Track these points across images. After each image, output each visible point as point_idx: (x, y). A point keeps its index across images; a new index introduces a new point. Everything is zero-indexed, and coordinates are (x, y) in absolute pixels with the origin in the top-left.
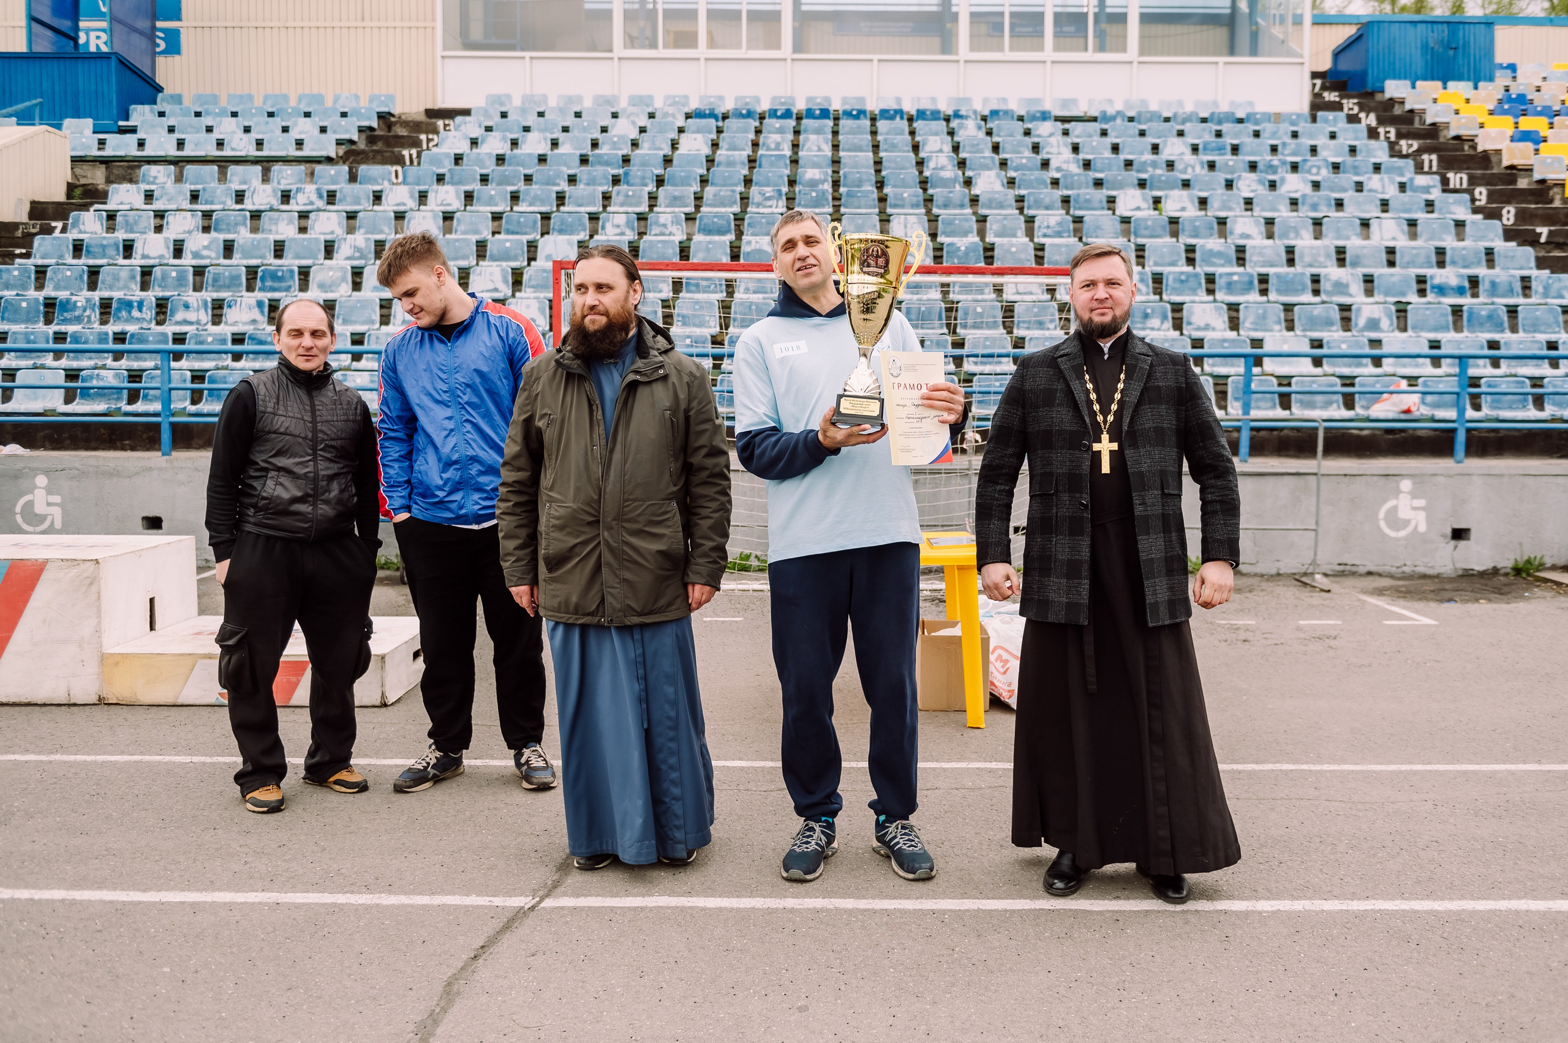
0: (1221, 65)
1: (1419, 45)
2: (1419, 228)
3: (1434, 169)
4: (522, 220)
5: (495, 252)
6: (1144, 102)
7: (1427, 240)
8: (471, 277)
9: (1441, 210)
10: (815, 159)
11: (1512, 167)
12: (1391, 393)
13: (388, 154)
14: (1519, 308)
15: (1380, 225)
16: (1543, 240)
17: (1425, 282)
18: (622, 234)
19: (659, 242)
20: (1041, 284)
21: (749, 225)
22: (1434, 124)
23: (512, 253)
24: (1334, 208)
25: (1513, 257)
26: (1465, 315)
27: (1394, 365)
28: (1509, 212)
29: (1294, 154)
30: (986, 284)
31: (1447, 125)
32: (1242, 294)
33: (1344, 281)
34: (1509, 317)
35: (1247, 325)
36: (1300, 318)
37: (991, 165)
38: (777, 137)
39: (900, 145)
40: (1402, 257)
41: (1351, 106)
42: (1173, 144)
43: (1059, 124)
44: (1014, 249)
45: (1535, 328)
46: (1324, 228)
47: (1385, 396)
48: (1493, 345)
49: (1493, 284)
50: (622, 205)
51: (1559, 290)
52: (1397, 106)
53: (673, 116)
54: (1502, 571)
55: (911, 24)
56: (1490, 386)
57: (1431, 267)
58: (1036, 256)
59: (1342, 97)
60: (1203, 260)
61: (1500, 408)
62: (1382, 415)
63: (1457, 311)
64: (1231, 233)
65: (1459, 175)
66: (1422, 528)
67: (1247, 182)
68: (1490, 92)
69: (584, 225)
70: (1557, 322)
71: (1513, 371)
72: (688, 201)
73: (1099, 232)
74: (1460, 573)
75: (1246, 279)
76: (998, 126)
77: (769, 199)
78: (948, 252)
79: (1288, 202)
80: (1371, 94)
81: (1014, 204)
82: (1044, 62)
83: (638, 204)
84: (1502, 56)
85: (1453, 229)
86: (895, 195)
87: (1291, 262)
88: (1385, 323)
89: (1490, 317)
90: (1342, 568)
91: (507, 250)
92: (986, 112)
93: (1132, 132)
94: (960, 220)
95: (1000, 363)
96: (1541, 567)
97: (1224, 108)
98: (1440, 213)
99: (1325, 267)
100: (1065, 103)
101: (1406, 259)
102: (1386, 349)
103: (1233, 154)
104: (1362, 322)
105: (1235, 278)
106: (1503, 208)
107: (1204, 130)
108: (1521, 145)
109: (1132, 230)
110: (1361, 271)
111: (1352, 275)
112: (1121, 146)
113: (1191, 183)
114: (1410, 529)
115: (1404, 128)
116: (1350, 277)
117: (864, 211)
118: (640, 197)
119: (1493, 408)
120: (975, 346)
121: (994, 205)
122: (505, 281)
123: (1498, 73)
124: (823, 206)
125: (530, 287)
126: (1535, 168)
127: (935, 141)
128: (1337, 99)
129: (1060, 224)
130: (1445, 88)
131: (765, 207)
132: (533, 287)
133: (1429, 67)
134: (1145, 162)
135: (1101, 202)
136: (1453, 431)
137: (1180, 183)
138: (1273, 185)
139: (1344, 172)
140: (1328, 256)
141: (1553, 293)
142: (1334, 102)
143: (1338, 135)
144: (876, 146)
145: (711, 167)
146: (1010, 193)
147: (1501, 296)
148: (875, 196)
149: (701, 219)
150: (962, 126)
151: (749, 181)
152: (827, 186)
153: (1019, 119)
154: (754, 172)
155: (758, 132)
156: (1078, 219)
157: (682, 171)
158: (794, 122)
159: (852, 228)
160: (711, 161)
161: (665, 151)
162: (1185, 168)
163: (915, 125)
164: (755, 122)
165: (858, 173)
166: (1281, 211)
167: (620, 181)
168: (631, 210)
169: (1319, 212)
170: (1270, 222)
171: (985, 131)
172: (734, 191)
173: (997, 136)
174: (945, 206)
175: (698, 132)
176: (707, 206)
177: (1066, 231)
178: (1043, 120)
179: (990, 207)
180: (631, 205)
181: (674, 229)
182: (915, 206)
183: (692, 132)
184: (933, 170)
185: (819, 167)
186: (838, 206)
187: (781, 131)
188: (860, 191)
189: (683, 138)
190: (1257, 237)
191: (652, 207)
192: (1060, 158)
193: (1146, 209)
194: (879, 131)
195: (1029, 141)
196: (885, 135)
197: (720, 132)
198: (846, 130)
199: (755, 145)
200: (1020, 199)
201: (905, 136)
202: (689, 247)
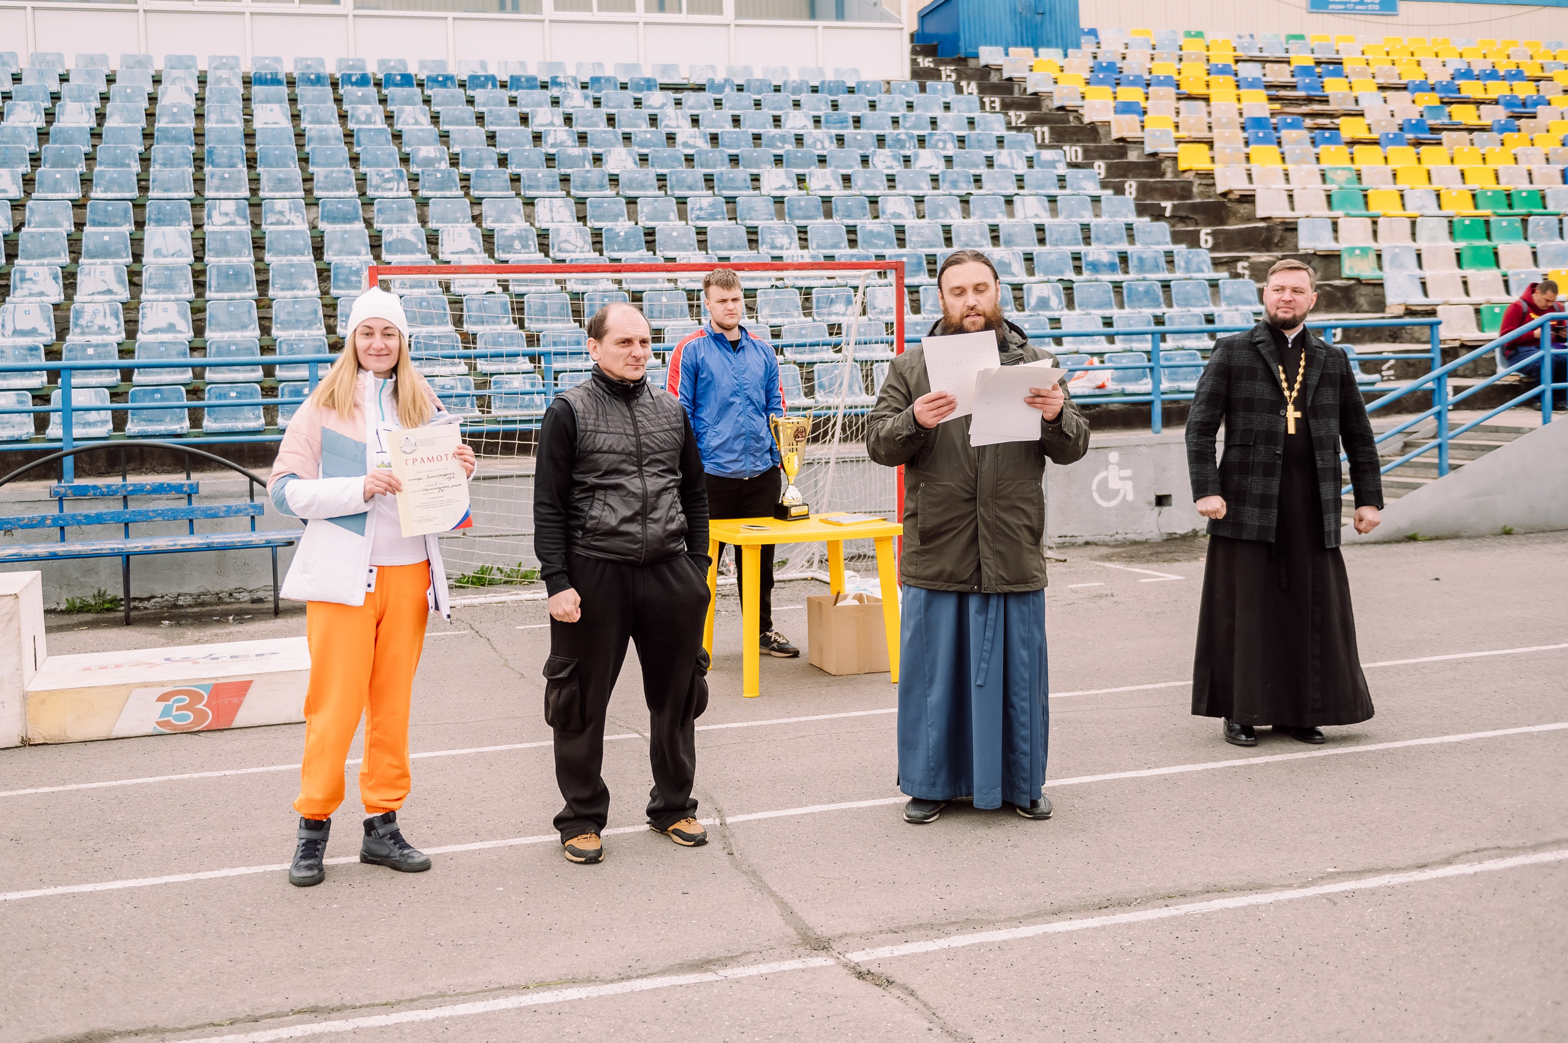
0: (820, 29)
1: (1008, 11)
2: (1059, 204)
3: (1047, 141)
4: (110, 208)
5: (91, 247)
6: (747, 69)
7: (1070, 216)
8: (79, 276)
9: (1072, 185)
10: (420, 134)
11: (1122, 139)
12: (1087, 370)
14: (1172, 283)
15: (1023, 202)
16: (1168, 214)
17: (1079, 259)
18: (232, 223)
19: (287, 232)
21: (379, 210)
22: (1035, 94)
23: (113, 248)
24: (973, 184)
25: (1150, 232)
26: (1125, 292)
27: (1072, 343)
28: (1131, 186)
29: (915, 127)
31: (1050, 95)
32: (916, 276)
33: (1007, 261)
34: (1164, 292)
35: (928, 307)
37: (614, 140)
38: (367, 108)
39: (507, 117)
40: (1051, 234)
41: (948, 73)
42: (795, 117)
43: (670, 93)
44: (675, 234)
45: (1186, 302)
46: (971, 205)
47: (1078, 373)
48: (1159, 321)
49: (1141, 260)
50: (217, 190)
51: (1198, 264)
52: (993, 73)
53: (228, 81)
56: (1166, 359)
57: (1079, 244)
58: (699, 241)
59: (938, 63)
60: (864, 242)
61: (1176, 380)
62: (1079, 392)
63: (1117, 287)
64: (884, 213)
65: (1074, 148)
66: (1130, 497)
67: (882, 158)
68: (1080, 61)
69: (185, 213)
70: (1206, 296)
71: (1181, 344)
72: (297, 184)
73: (753, 214)
74: (1165, 537)
75: (915, 260)
76: (606, 96)
77: (389, 180)
78: (607, 238)
79: (929, 178)
80: (964, 61)
81: (656, 184)
82: (637, 23)
83: (237, 188)
84: (1085, 23)
85: (1089, 205)
86: (529, 175)
87: (948, 241)
88: (1054, 302)
89: (1147, 292)
90: (1062, 540)
91: (106, 245)
92: (587, 80)
93: (747, 103)
94: (607, 202)
97: (830, 77)
98: (1072, 189)
100: (666, 69)
101: (1055, 236)
102: (1066, 328)
103: (856, 128)
104: (1033, 301)
105: (901, 259)
106: (1124, 182)
107: (820, 100)
108: (1127, 117)
109: (786, 211)
110: (1020, 250)
111: (1013, 254)
112: (742, 118)
113: (828, 158)
114: (1119, 498)
115: (1008, 98)
116: (1011, 256)
117: (500, 194)
118: (239, 180)
119: (1171, 380)
121: (634, 185)
122: (120, 281)
123: (1084, 39)
124: (450, 189)
125: (151, 287)
126: (1146, 141)
127: (545, 113)
128: (932, 65)
129: (712, 205)
130: (1037, 55)
131: (385, 190)
132: (154, 287)
133: (1019, 34)
134: (773, 137)
135: (745, 181)
136: (1150, 403)
137: (816, 159)
138: (907, 160)
139: (970, 147)
140: (982, 235)
141: (1193, 267)
142: (929, 68)
143: (952, 105)
144: (480, 118)
145: (301, 142)
146: (652, 172)
147: (1150, 271)
148: (507, 177)
149: (324, 205)
150: (567, 95)
151: (354, 160)
152: (444, 165)
153: (624, 87)
154: (357, 149)
155: (338, 101)
156: (731, 201)
157: (276, 149)
158: (375, 89)
159: (494, 213)
160: (300, 135)
161: (239, 125)
162: (815, 143)
163: (514, 93)
164: (330, 89)
165: (478, 150)
166: (925, 189)
167: (202, 160)
168: (233, 195)
169: (962, 189)
170: (919, 200)
171: (592, 100)
172: (348, 172)
173: (607, 106)
174: (584, 187)
175: (267, 101)
176: (321, 189)
177: (723, 213)
178: (649, 88)
179: (631, 188)
180: (228, 189)
181: (292, 217)
182: (552, 187)
183: (261, 102)
184: (553, 146)
185: (427, 144)
186: (466, 188)
187: (364, 100)
188: (489, 171)
189: (257, 108)
190: (911, 216)
191: (254, 191)
192: (685, 133)
193: (793, 187)
194: (477, 100)
195: (645, 112)
196: (484, 105)
197: (293, 101)
198: (439, 99)
199: (343, 117)
200: (661, 178)
201: (507, 108)
202: (322, 237)
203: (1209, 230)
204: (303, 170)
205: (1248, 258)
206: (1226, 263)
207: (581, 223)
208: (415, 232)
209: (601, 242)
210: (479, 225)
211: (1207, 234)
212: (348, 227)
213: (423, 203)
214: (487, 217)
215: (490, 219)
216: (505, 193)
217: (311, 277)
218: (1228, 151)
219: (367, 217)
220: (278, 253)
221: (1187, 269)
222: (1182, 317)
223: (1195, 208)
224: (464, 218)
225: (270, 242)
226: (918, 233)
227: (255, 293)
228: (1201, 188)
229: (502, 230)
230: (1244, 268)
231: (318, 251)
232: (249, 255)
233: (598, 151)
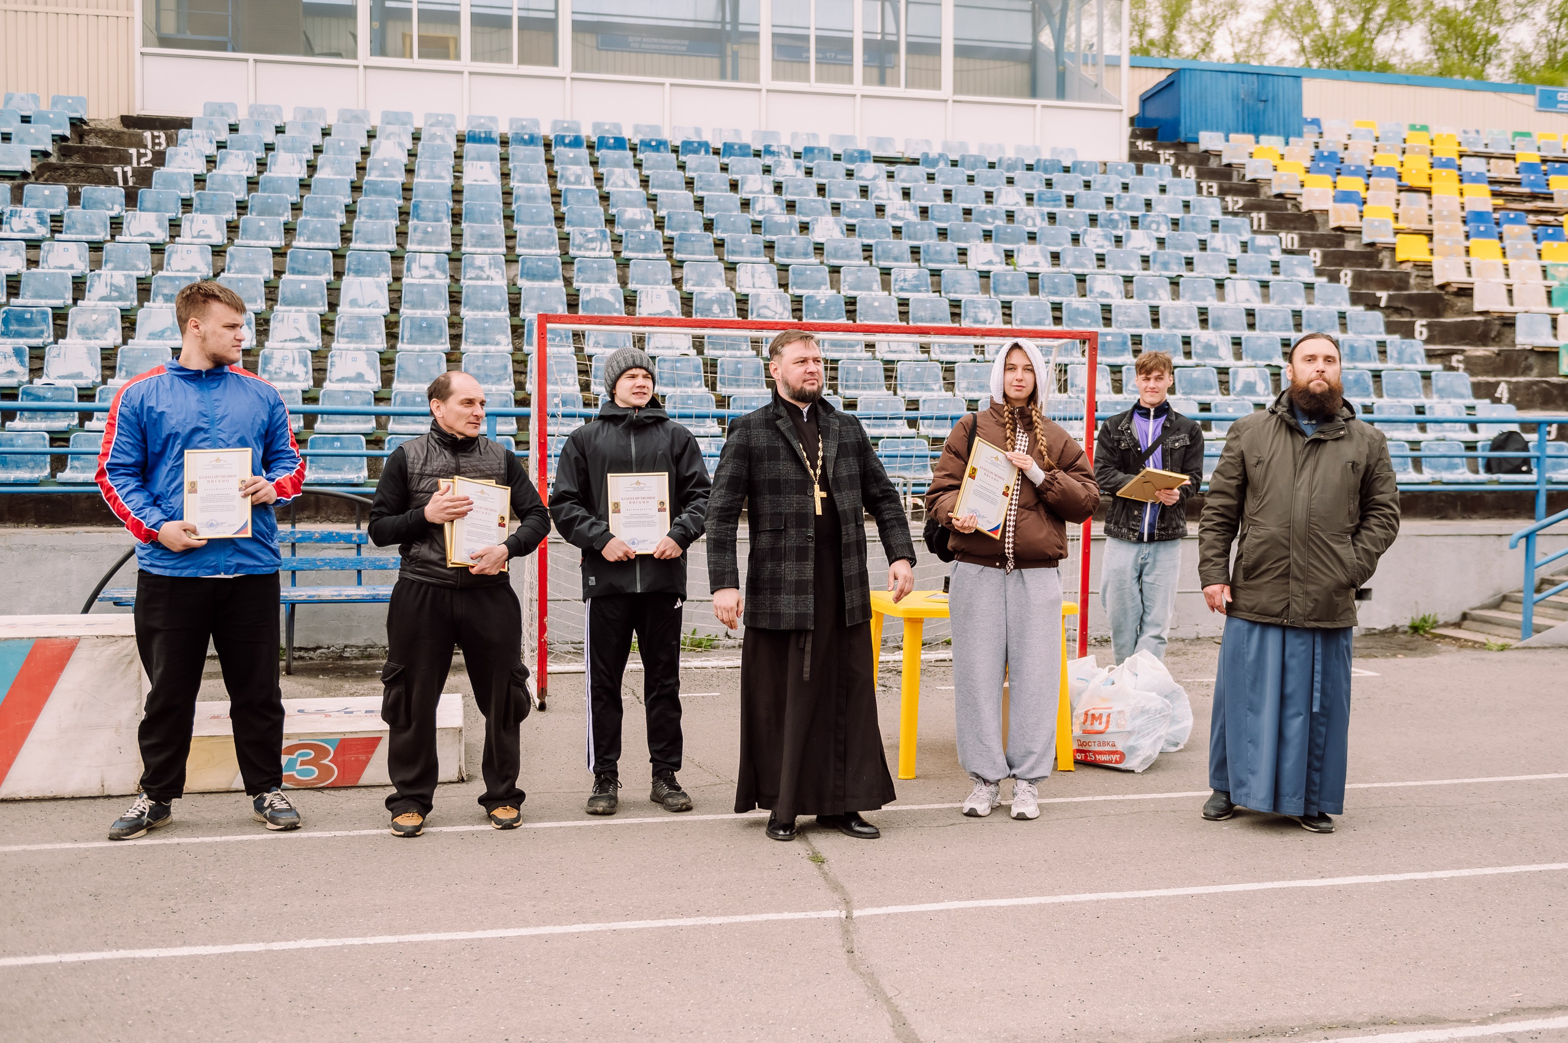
0: (1039, 108)
1: (1230, 97)
2: (1271, 289)
3: (1263, 228)
4: (310, 257)
5: (288, 294)
6: (963, 145)
7: (1281, 302)
8: (271, 323)
9: (1285, 272)
10: (628, 196)
11: (1340, 228)
13: (95, 171)
14: (1383, 373)
15: (1235, 286)
16: (1383, 304)
18: (431, 276)
19: (484, 287)
20: (914, 343)
21: (579, 269)
22: (1254, 180)
23: (311, 297)
24: (1184, 267)
25: (1363, 321)
28: (1346, 275)
29: (1129, 208)
30: (858, 342)
31: (1269, 182)
32: (1116, 355)
33: (1214, 344)
34: (1375, 382)
35: (1130, 387)
36: (1180, 381)
37: (823, 209)
38: (576, 169)
39: (717, 183)
40: (1261, 319)
41: (1167, 157)
42: (1007, 193)
43: (883, 165)
44: (876, 304)
45: (1397, 393)
46: (1181, 287)
49: (1352, 349)
50: (420, 243)
51: (1412, 355)
52: (1212, 159)
53: (442, 138)
54: (1401, 630)
55: (687, 42)
57: (1289, 330)
58: (900, 313)
59: (1157, 147)
60: (1069, 319)
64: (1091, 291)
65: (1290, 236)
67: (1093, 237)
68: (1301, 149)
69: (385, 264)
70: (1417, 387)
72: (499, 240)
73: (958, 287)
74: (1363, 632)
75: (1120, 340)
76: (818, 165)
77: (592, 240)
78: (807, 306)
79: (1140, 259)
80: (1183, 145)
81: (861, 254)
82: (854, 96)
83: (440, 242)
84: (1308, 113)
85: (1302, 291)
86: (733, 240)
87: (1156, 322)
89: (1357, 381)
91: (302, 294)
92: (800, 150)
93: (960, 178)
94: (811, 270)
95: (894, 425)
96: (1435, 623)
97: (1046, 155)
98: (1286, 275)
99: (1189, 328)
100: (881, 142)
101: (1265, 321)
103: (1069, 206)
104: (1239, 386)
105: (1109, 338)
106: (1340, 271)
107: (1034, 178)
108: (1346, 206)
109: (992, 285)
110: (1228, 334)
111: (1221, 337)
112: (953, 193)
113: (1038, 236)
115: (1226, 184)
116: (1219, 339)
117: (702, 258)
118: (442, 234)
120: (867, 408)
121: (839, 254)
122: (314, 330)
123: (1306, 129)
124: (654, 251)
126: (1364, 231)
127: (755, 181)
128: (1151, 149)
129: (917, 277)
130: (1257, 142)
131: (587, 249)
132: (349, 336)
133: (1241, 120)
134: (984, 212)
135: (952, 254)
137: (1026, 235)
138: (1118, 240)
139: (1183, 229)
140: (1191, 317)
141: (1406, 358)
142: (1147, 151)
143: (1167, 189)
144: (690, 183)
145: (508, 201)
146: (857, 242)
147: (1362, 360)
148: (711, 241)
149: (524, 262)
150: (778, 164)
151: (560, 219)
152: (650, 228)
153: (837, 158)
154: (563, 209)
155: (550, 161)
156: (936, 273)
157: (482, 205)
158: (587, 151)
159: (694, 277)
160: (507, 193)
161: (449, 181)
162: (1026, 219)
163: (726, 160)
164: (542, 149)
165: (684, 213)
166: (1135, 269)
167: (408, 214)
168: (434, 248)
169: (1173, 271)
170: (1128, 280)
171: (803, 170)
172: (551, 231)
173: (819, 176)
174: (788, 254)
175: (479, 159)
176: (523, 246)
177: (927, 285)
178: (863, 160)
179: (835, 257)
180: (430, 243)
181: (492, 272)
182: (756, 253)
183: (473, 159)
184: (760, 213)
185: (635, 206)
186: (669, 251)
187: (575, 161)
188: (693, 235)
189: (467, 166)
190: (1119, 295)
191: (456, 246)
192: (895, 204)
193: (1001, 263)
194: (688, 165)
195: (856, 183)
196: (695, 170)
197: (504, 159)
198: (650, 162)
199: (552, 177)
200: (867, 248)
201: (718, 173)
202: (520, 294)
203: (1424, 322)
204: (507, 227)
205: (1463, 351)
206: (1440, 356)
207: (782, 290)
208: (613, 292)
209: (800, 310)
210: (679, 288)
211: (1423, 326)
212: (546, 284)
213: (624, 265)
214: (687, 280)
215: (691, 282)
216: (708, 257)
217: (504, 332)
218: (1447, 243)
219: (567, 275)
220: (475, 307)
221: (1400, 360)
222: (1392, 407)
223: (1411, 299)
224: (665, 280)
225: (467, 296)
226: (1125, 313)
227: (447, 346)
228: (1419, 280)
229: (701, 293)
230: (1459, 361)
231: (515, 307)
232: (445, 309)
233: (805, 219)
